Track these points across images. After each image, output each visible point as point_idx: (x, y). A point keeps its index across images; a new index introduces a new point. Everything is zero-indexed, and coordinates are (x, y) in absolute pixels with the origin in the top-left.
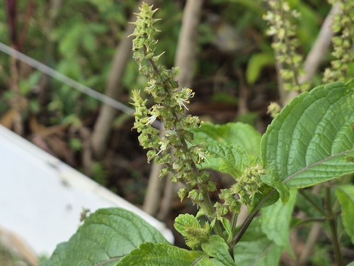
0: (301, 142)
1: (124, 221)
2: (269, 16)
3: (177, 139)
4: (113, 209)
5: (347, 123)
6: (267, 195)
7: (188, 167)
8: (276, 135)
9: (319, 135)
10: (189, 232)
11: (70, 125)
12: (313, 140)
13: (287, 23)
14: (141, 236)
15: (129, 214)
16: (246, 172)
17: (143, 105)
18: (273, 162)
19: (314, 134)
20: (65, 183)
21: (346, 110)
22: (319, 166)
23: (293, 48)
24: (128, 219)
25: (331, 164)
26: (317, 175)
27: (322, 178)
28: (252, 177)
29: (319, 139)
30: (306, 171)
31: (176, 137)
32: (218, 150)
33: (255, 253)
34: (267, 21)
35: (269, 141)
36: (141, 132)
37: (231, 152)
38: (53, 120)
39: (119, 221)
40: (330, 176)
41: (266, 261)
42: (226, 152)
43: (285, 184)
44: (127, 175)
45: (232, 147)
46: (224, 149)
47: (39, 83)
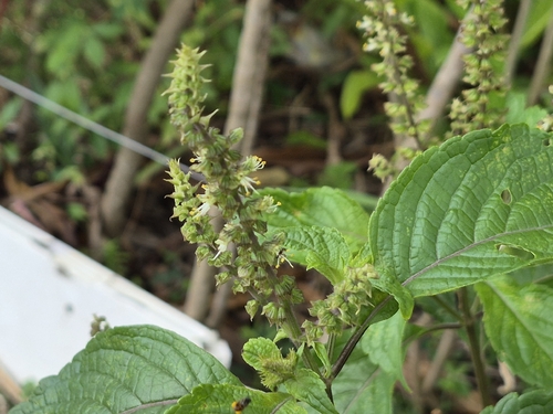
0: (428, 223)
1: (159, 345)
2: (365, 24)
3: (243, 233)
4: (139, 328)
5: (496, 192)
6: (380, 305)
7: (261, 273)
8: (391, 213)
9: (456, 211)
10: (267, 368)
11: (68, 182)
12: (447, 218)
13: (394, 33)
14: (190, 369)
15: (167, 335)
16: (349, 276)
17: (185, 181)
18: (388, 254)
19: (448, 210)
20: (62, 272)
21: (495, 171)
22: (456, 258)
23: (404, 70)
24: (167, 343)
25: (475, 256)
26: (455, 275)
27: (462, 279)
28: (359, 284)
29: (455, 217)
30: (437, 267)
31: (241, 230)
32: (303, 238)
33: (356, 381)
34: (364, 31)
35: (381, 222)
36: (185, 221)
37: (323, 241)
38: (41, 175)
39: (150, 346)
40: (473, 276)
41: (373, 391)
42: (315, 241)
43: (407, 287)
44: (157, 258)
45: (324, 233)
46: (312, 235)
47: (17, 118)
